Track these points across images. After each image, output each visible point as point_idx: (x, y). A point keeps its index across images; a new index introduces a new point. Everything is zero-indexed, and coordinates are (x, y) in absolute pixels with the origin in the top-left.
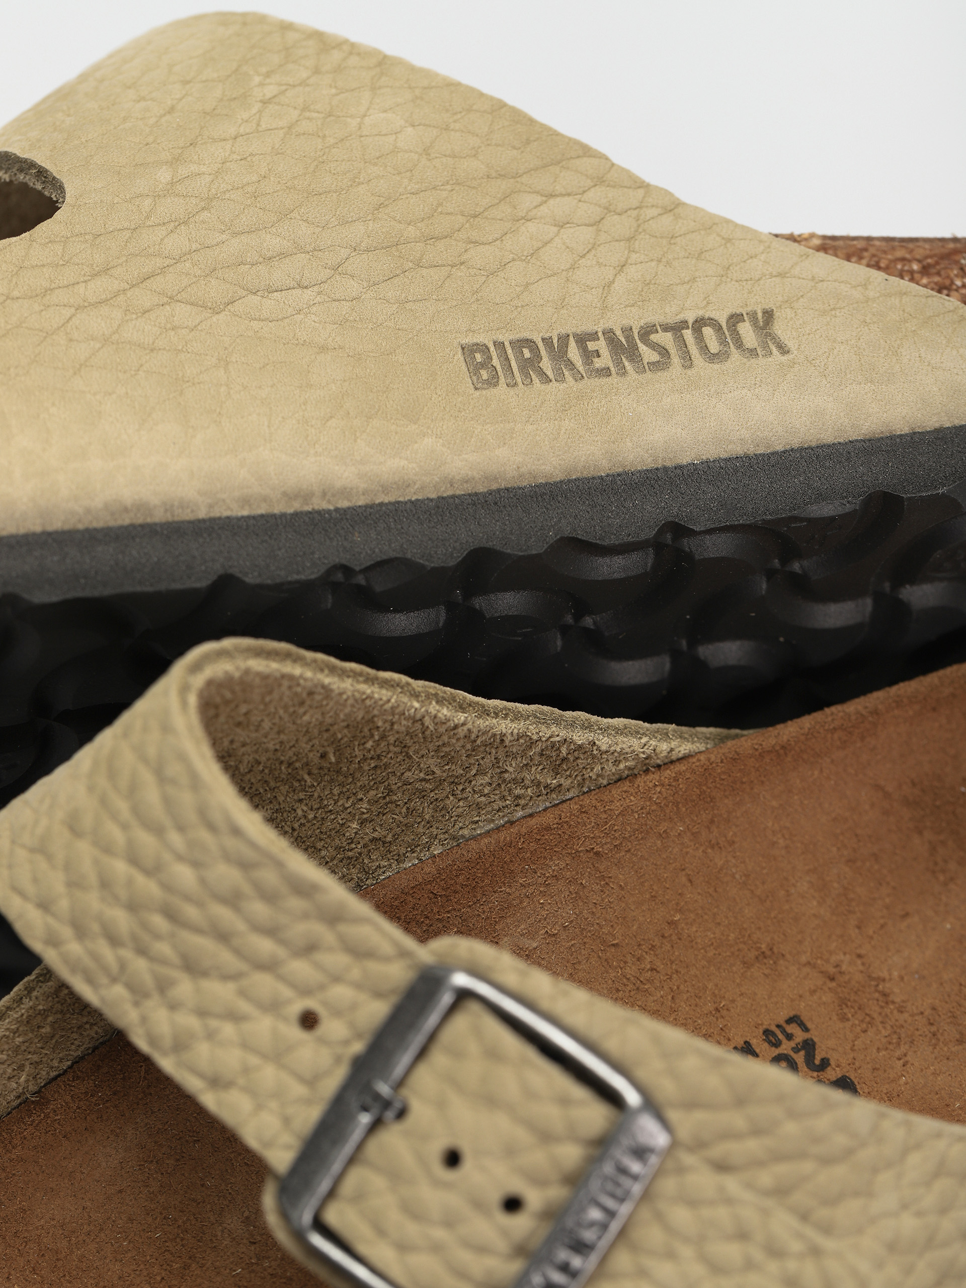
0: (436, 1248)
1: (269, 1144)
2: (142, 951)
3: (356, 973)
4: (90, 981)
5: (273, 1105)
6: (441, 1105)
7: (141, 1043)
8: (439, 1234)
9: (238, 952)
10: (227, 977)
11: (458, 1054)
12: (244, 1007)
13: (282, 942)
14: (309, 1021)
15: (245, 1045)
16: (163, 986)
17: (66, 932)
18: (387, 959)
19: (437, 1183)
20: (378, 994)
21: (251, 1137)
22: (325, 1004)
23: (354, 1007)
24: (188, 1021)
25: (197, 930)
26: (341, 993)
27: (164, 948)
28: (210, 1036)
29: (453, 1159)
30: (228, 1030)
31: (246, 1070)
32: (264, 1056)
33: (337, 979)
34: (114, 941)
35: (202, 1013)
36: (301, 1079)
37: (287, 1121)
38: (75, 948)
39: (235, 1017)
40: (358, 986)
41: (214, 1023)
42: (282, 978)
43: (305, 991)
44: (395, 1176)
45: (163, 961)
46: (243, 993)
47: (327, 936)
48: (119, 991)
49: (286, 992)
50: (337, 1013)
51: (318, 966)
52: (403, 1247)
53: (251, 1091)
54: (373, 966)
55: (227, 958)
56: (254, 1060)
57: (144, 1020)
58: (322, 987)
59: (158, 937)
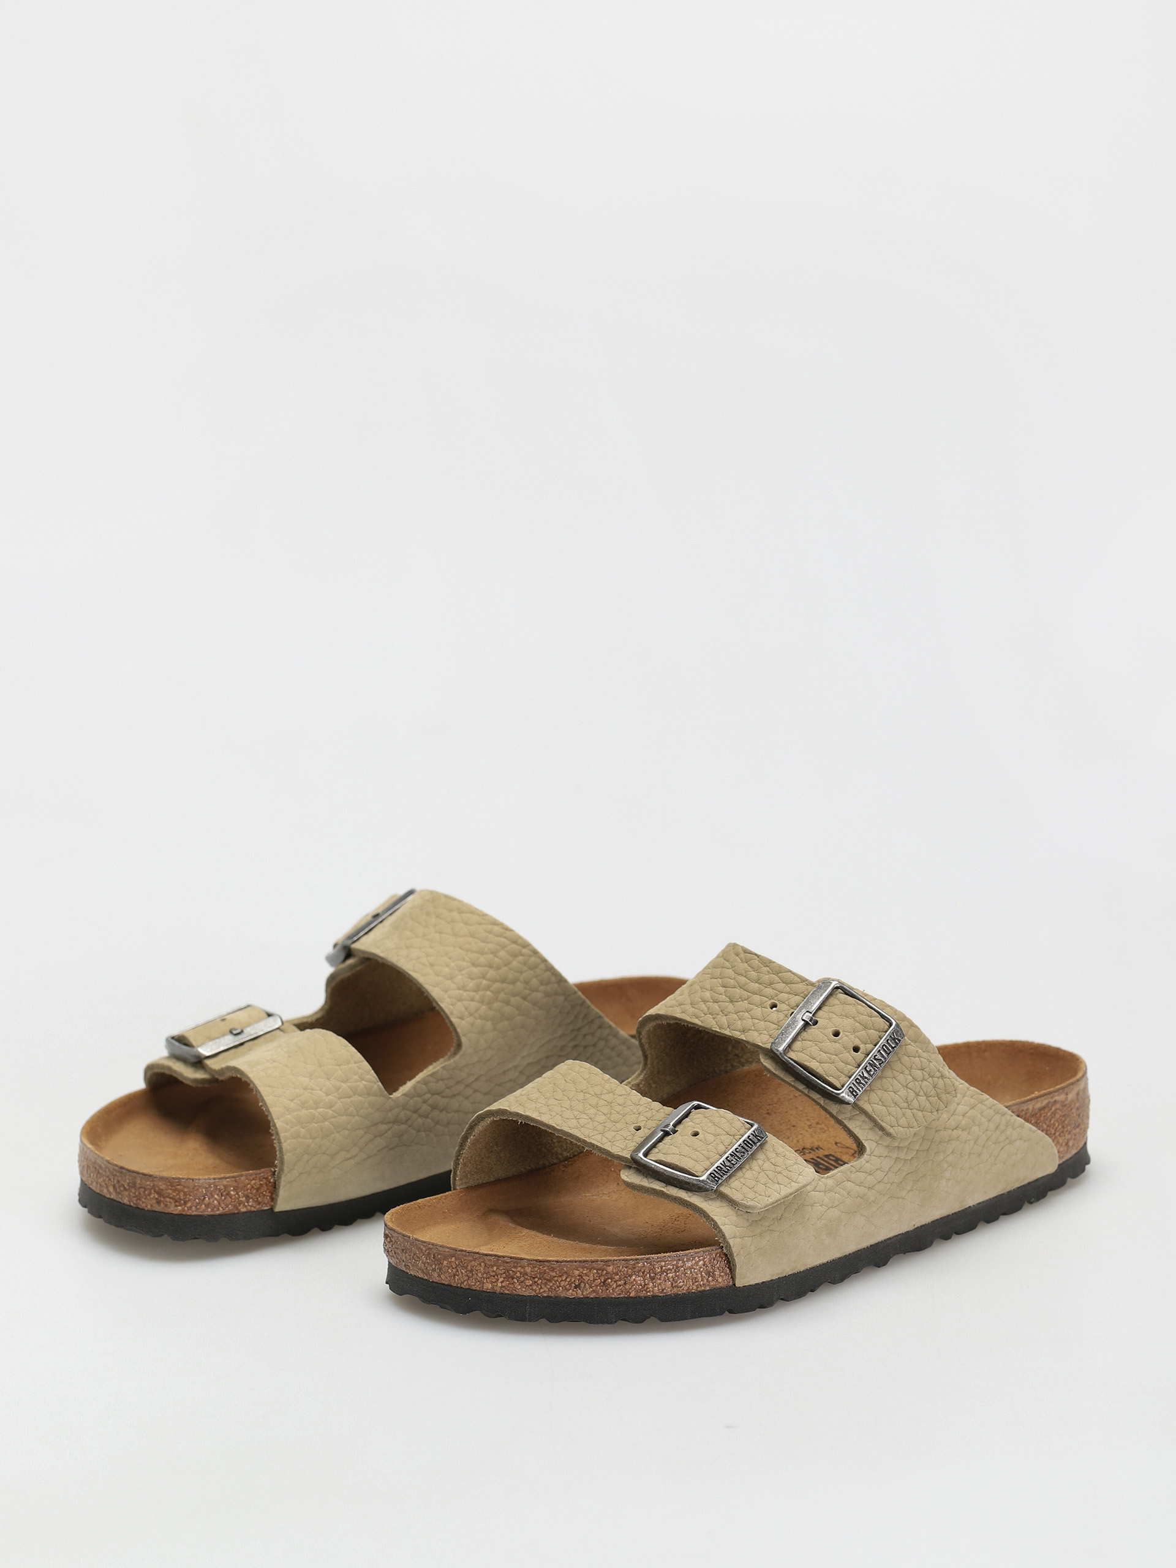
0: (833, 1062)
3: (787, 989)
6: (830, 1019)
8: (833, 1057)
10: (745, 999)
19: (832, 1041)
22: (779, 1000)
26: (784, 996)
42: (763, 995)
43: (771, 998)
47: (777, 979)
58: (776, 995)
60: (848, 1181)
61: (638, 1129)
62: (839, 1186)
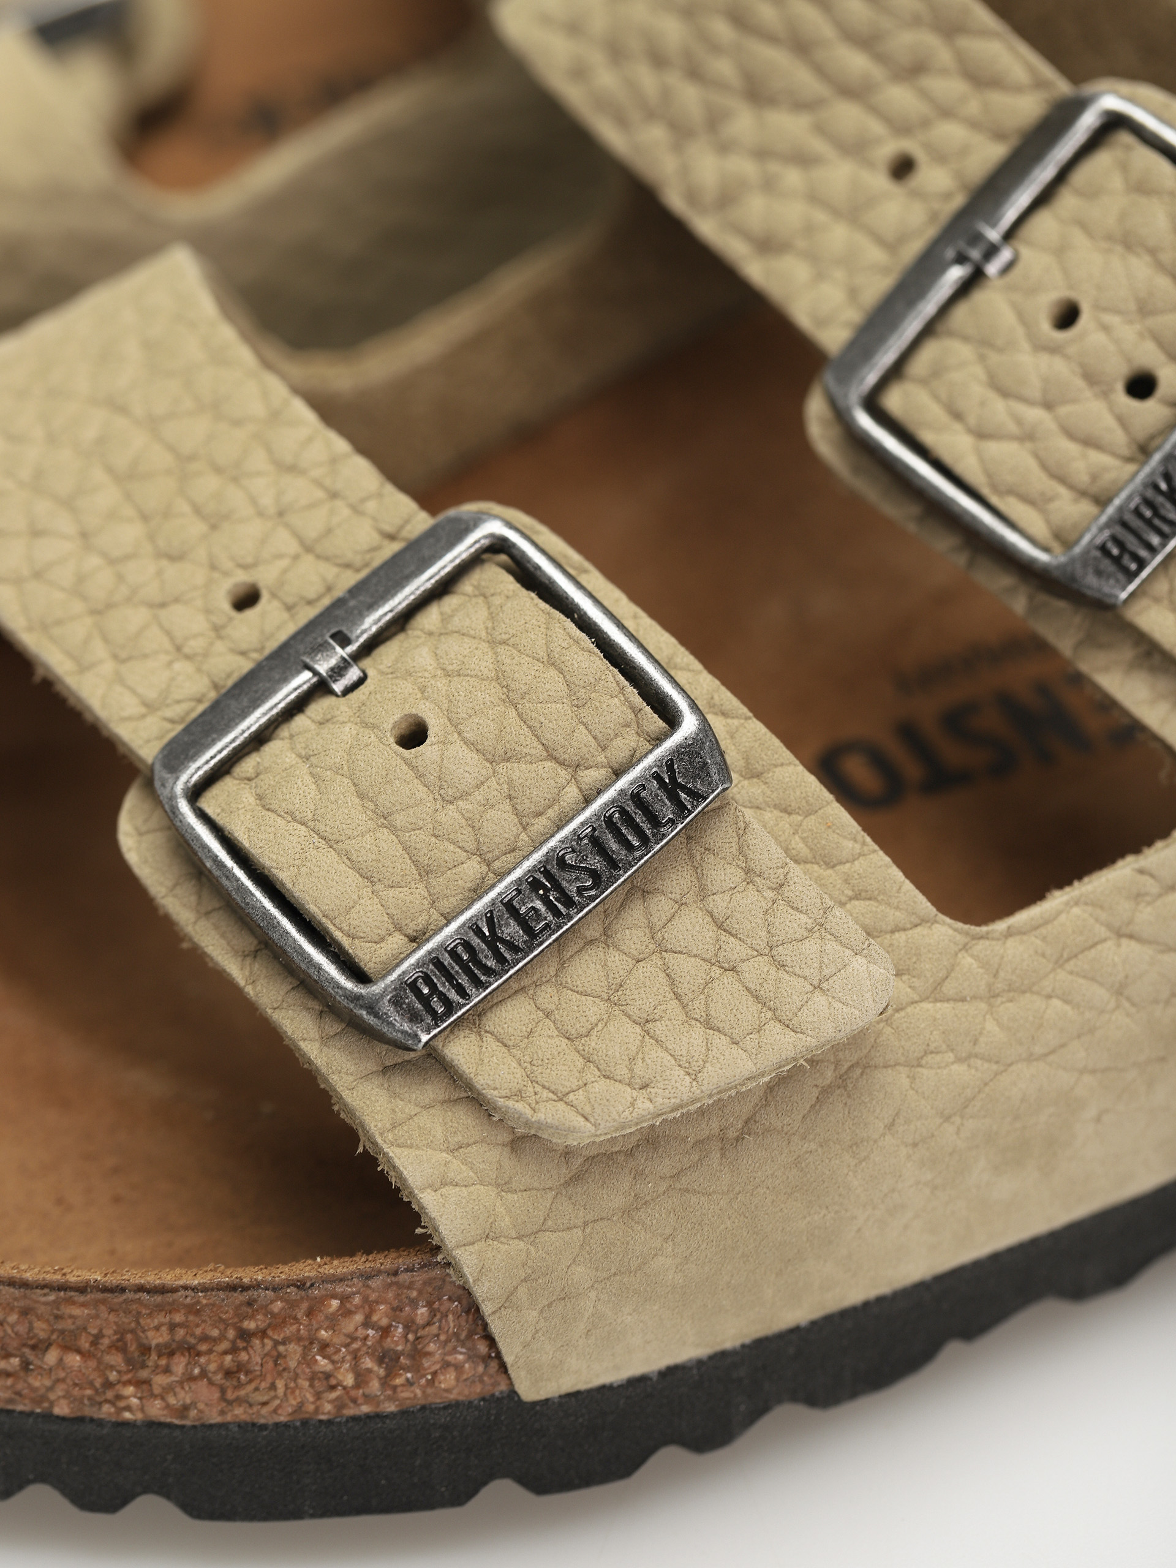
0: (1028, 436)
1: (822, 322)
2: (695, 73)
3: (973, 107)
4: (622, 121)
5: (839, 274)
6: (1060, 251)
7: (675, 200)
8: (1035, 415)
9: (821, 71)
10: (802, 105)
11: (1091, 194)
12: (818, 145)
13: (881, 58)
14: (903, 168)
15: (814, 198)
16: (714, 120)
17: (597, 58)
18: (1017, 89)
19: (1042, 347)
20: (999, 136)
21: (802, 315)
22: (929, 148)
23: (964, 151)
24: (744, 166)
25: (771, 38)
26: (951, 132)
27: (723, 68)
28: (769, 185)
29: (1067, 316)
30: (793, 177)
31: (809, 229)
32: (836, 212)
33: (946, 113)
34: (658, 60)
35: (762, 154)
36: (880, 240)
37: (853, 293)
38: (606, 79)
39: (803, 160)
40: (974, 125)
41: (774, 167)
42: (875, 110)
43: (901, 127)
44: (985, 343)
45: (719, 85)
46: (820, 129)
47: (943, 55)
48: (656, 135)
49: (876, 127)
50: (940, 157)
51: (925, 95)
52: (981, 434)
53: (812, 257)
54: (998, 99)
55: (803, 78)
56: (820, 216)
57: (685, 170)
58: (925, 124)
59: (716, 48)
60: (1119, 935)
61: (247, 599)
62: (1070, 966)
